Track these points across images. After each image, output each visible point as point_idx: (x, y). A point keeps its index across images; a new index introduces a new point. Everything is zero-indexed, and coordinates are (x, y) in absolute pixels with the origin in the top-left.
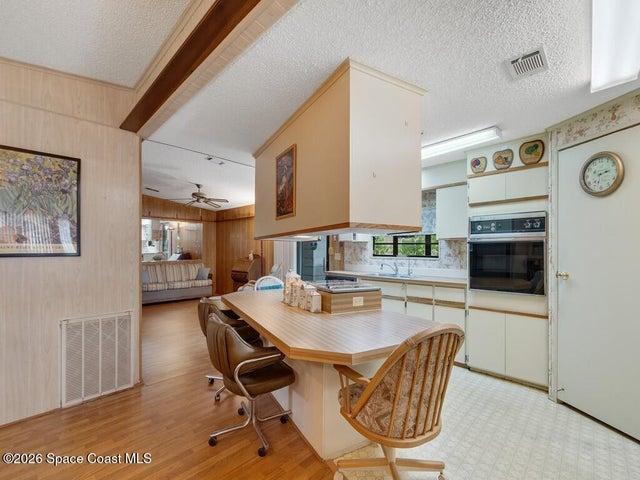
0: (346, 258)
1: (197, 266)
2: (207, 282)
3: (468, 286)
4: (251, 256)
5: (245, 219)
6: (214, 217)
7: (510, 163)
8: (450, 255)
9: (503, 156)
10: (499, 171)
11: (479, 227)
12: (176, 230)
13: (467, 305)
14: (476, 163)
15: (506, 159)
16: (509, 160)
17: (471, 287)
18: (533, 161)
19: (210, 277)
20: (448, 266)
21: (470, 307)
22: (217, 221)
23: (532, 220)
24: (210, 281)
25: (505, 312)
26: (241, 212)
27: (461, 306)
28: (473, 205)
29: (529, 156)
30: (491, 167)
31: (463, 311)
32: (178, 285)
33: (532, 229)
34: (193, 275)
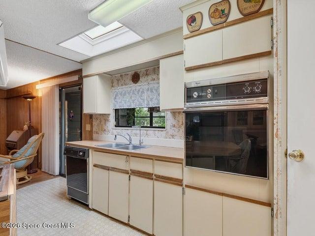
3: (184, 162)
4: (25, 128)
7: (228, 16)
8: (174, 126)
9: (220, 8)
10: (216, 27)
11: (195, 94)
13: (185, 183)
14: (192, 20)
15: (223, 11)
16: (226, 12)
17: (187, 164)
18: (252, 10)
20: (173, 136)
21: (187, 186)
22: (7, 98)
23: (252, 83)
25: (223, 194)
27: (178, 182)
28: (189, 70)
29: (248, 4)
30: (207, 24)
31: (180, 188)
33: (253, 95)
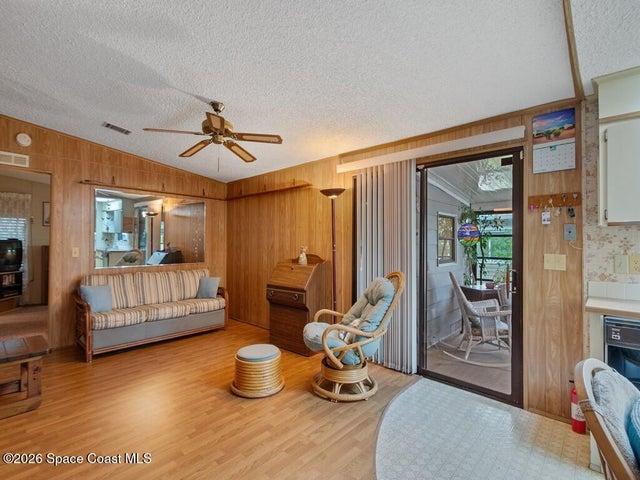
0: (587, 268)
1: (198, 275)
2: (218, 303)
4: (303, 259)
5: (283, 191)
6: (223, 193)
12: (159, 216)
19: (220, 293)
22: (230, 199)
24: (222, 302)
26: (277, 181)
32: (165, 312)
34: (192, 291)
